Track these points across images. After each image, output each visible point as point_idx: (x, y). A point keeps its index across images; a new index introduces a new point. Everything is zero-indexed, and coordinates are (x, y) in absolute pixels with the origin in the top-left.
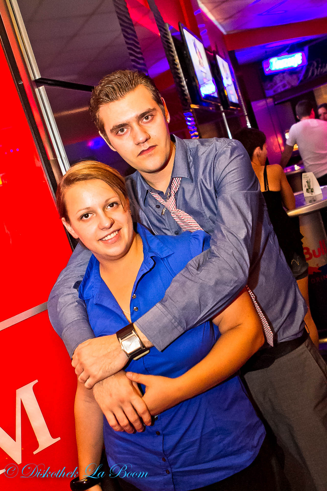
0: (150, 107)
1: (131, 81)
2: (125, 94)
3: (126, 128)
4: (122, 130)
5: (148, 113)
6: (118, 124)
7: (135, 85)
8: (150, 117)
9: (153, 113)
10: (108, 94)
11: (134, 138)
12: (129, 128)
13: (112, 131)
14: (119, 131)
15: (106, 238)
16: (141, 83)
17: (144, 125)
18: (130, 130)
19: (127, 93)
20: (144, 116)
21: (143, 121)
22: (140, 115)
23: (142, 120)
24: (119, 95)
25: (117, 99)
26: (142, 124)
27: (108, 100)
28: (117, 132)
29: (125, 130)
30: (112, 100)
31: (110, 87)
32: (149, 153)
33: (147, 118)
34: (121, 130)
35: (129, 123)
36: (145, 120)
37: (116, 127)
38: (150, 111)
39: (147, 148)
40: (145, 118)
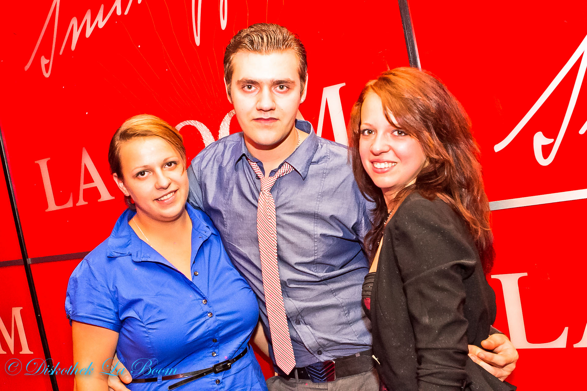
0: (290, 78)
1: (284, 41)
2: (271, 50)
3: (255, 86)
4: (250, 87)
5: (285, 83)
6: (250, 79)
7: (286, 46)
8: (285, 88)
9: (291, 85)
10: (254, 41)
11: (259, 101)
12: (258, 88)
13: (239, 82)
14: (245, 86)
15: (162, 199)
16: (293, 48)
17: (276, 93)
18: (258, 91)
19: (274, 51)
20: (280, 84)
21: (276, 89)
22: (276, 81)
23: (276, 86)
24: (265, 48)
25: (261, 52)
26: (274, 91)
27: (251, 48)
28: (244, 86)
29: (253, 88)
30: (255, 50)
31: (260, 36)
32: (266, 124)
33: (282, 88)
34: (248, 86)
35: (261, 82)
36: (278, 88)
37: (245, 81)
38: (289, 82)
39: (267, 117)
40: (280, 86)
